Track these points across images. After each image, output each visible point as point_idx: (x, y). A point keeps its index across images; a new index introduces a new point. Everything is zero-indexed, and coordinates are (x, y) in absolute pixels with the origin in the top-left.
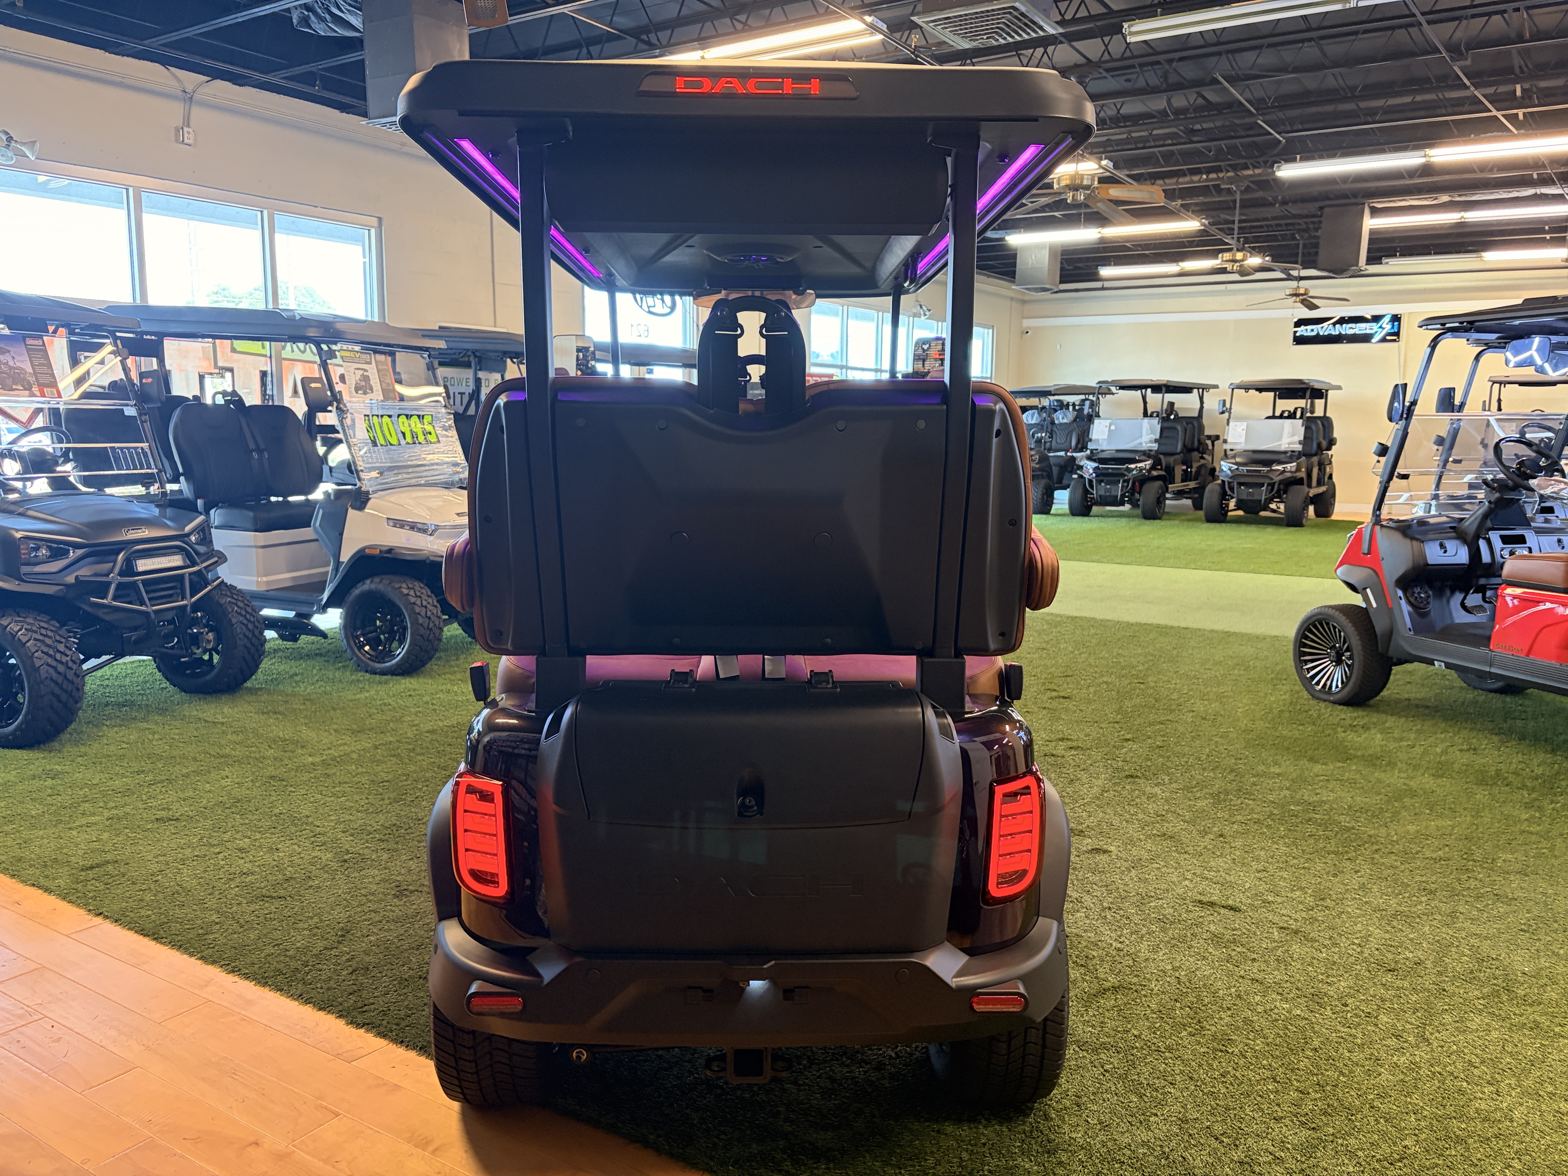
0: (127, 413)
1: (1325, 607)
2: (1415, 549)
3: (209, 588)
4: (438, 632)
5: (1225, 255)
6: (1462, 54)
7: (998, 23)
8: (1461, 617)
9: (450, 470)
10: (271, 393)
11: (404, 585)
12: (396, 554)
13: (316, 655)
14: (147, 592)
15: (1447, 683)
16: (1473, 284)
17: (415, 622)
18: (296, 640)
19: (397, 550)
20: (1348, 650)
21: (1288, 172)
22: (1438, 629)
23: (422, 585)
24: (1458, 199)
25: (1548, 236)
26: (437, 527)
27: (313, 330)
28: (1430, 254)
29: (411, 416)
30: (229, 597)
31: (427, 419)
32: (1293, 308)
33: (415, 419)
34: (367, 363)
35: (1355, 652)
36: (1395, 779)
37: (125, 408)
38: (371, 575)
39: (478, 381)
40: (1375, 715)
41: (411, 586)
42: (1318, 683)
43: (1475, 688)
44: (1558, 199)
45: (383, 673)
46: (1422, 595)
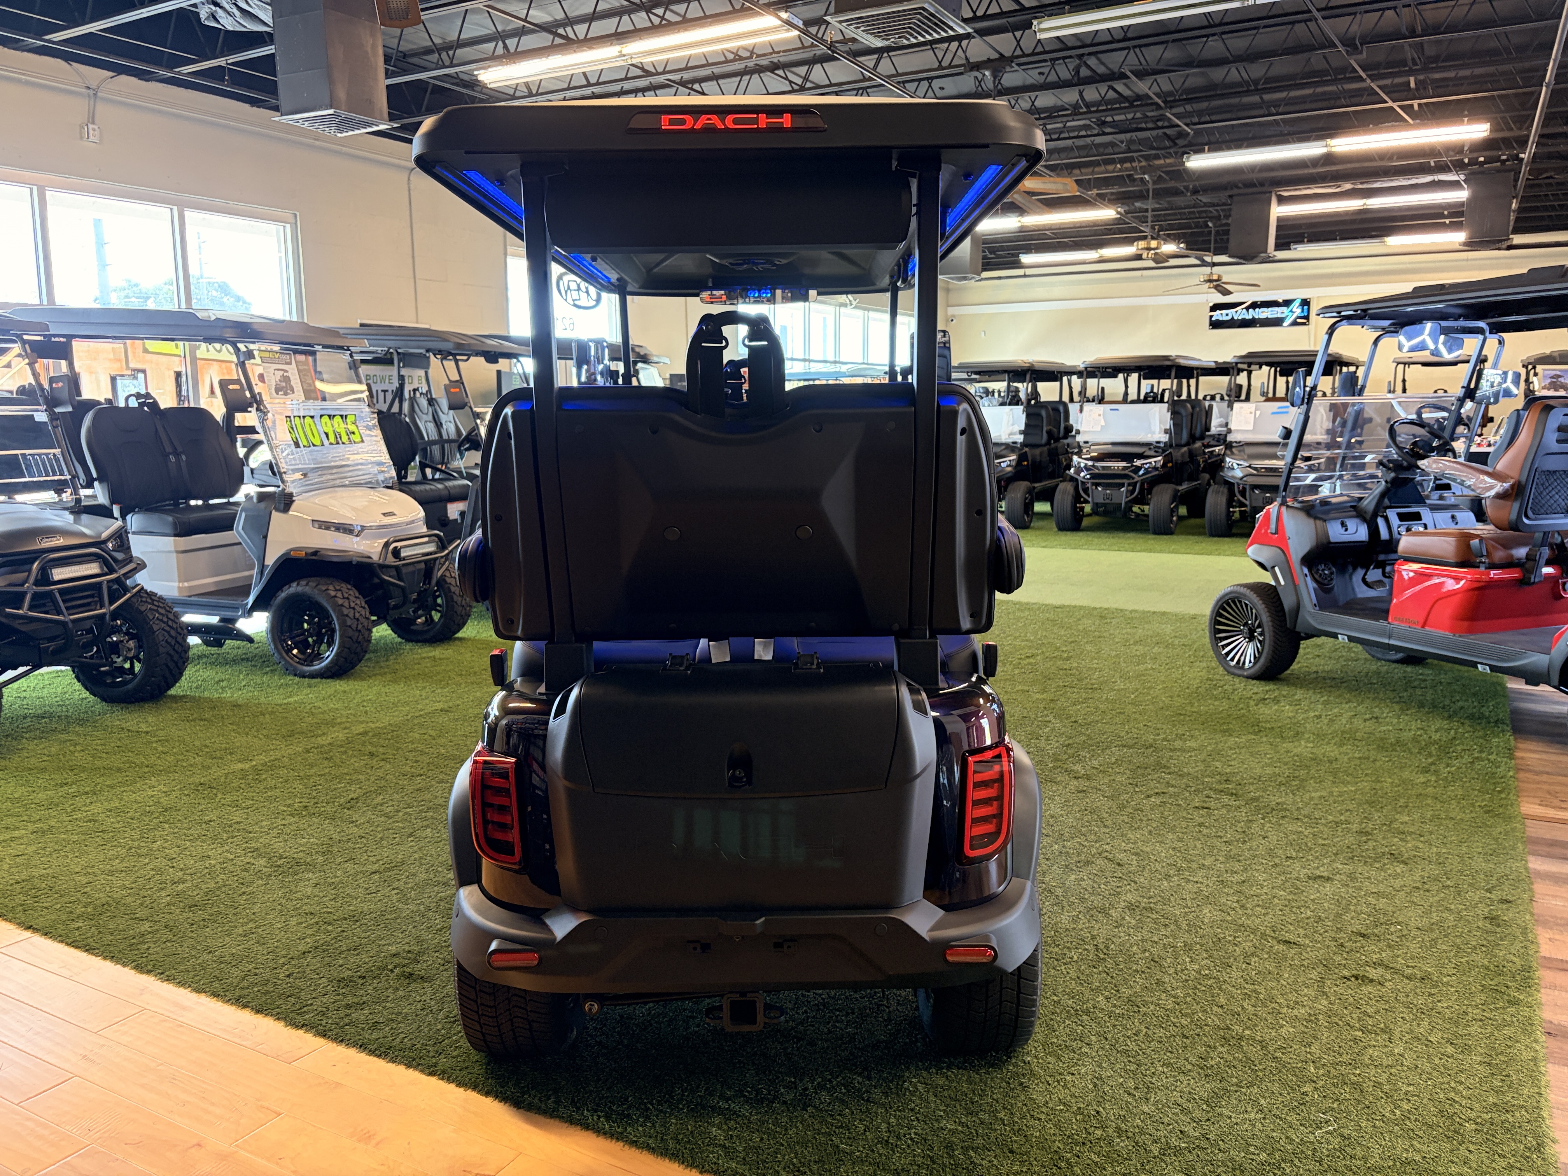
0: (37, 419)
1: (1238, 585)
2: (1318, 526)
3: (128, 595)
4: (367, 633)
5: (1140, 243)
6: (1357, 48)
7: (910, 23)
8: (1363, 592)
9: (376, 469)
10: (186, 394)
11: (331, 587)
12: (322, 555)
13: (243, 660)
14: (64, 601)
15: (1353, 655)
16: (1378, 268)
17: (343, 625)
18: (220, 645)
19: (323, 552)
20: (1259, 626)
21: (1197, 162)
22: (1341, 603)
23: (349, 587)
24: (1360, 186)
25: (1447, 221)
26: (363, 528)
27: (229, 330)
28: (1334, 239)
29: (334, 416)
30: (149, 603)
31: (350, 419)
32: (1208, 293)
33: (338, 419)
34: (287, 363)
35: (1266, 629)
36: (1303, 748)
37: (35, 414)
38: (297, 578)
39: (402, 378)
40: (1286, 688)
41: (338, 588)
42: (1232, 660)
43: (1379, 659)
44: (1455, 185)
45: (312, 676)
46: (1326, 572)
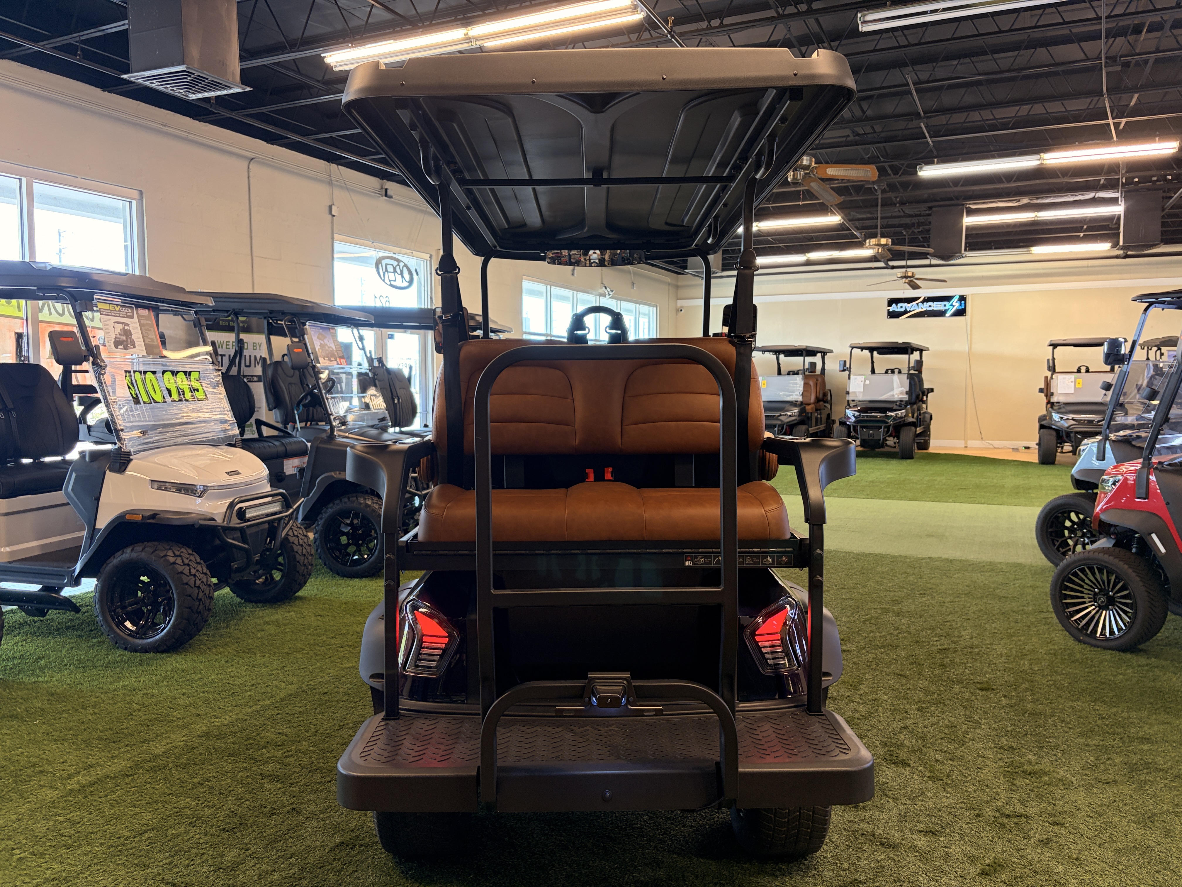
5: (872, 240)
11: (170, 553)
12: (161, 518)
17: (182, 593)
18: (44, 615)
19: (162, 515)
21: (928, 172)
23: (190, 551)
26: (206, 489)
27: (65, 279)
29: (178, 372)
35: (1139, 599)
38: (132, 543)
41: (177, 553)
